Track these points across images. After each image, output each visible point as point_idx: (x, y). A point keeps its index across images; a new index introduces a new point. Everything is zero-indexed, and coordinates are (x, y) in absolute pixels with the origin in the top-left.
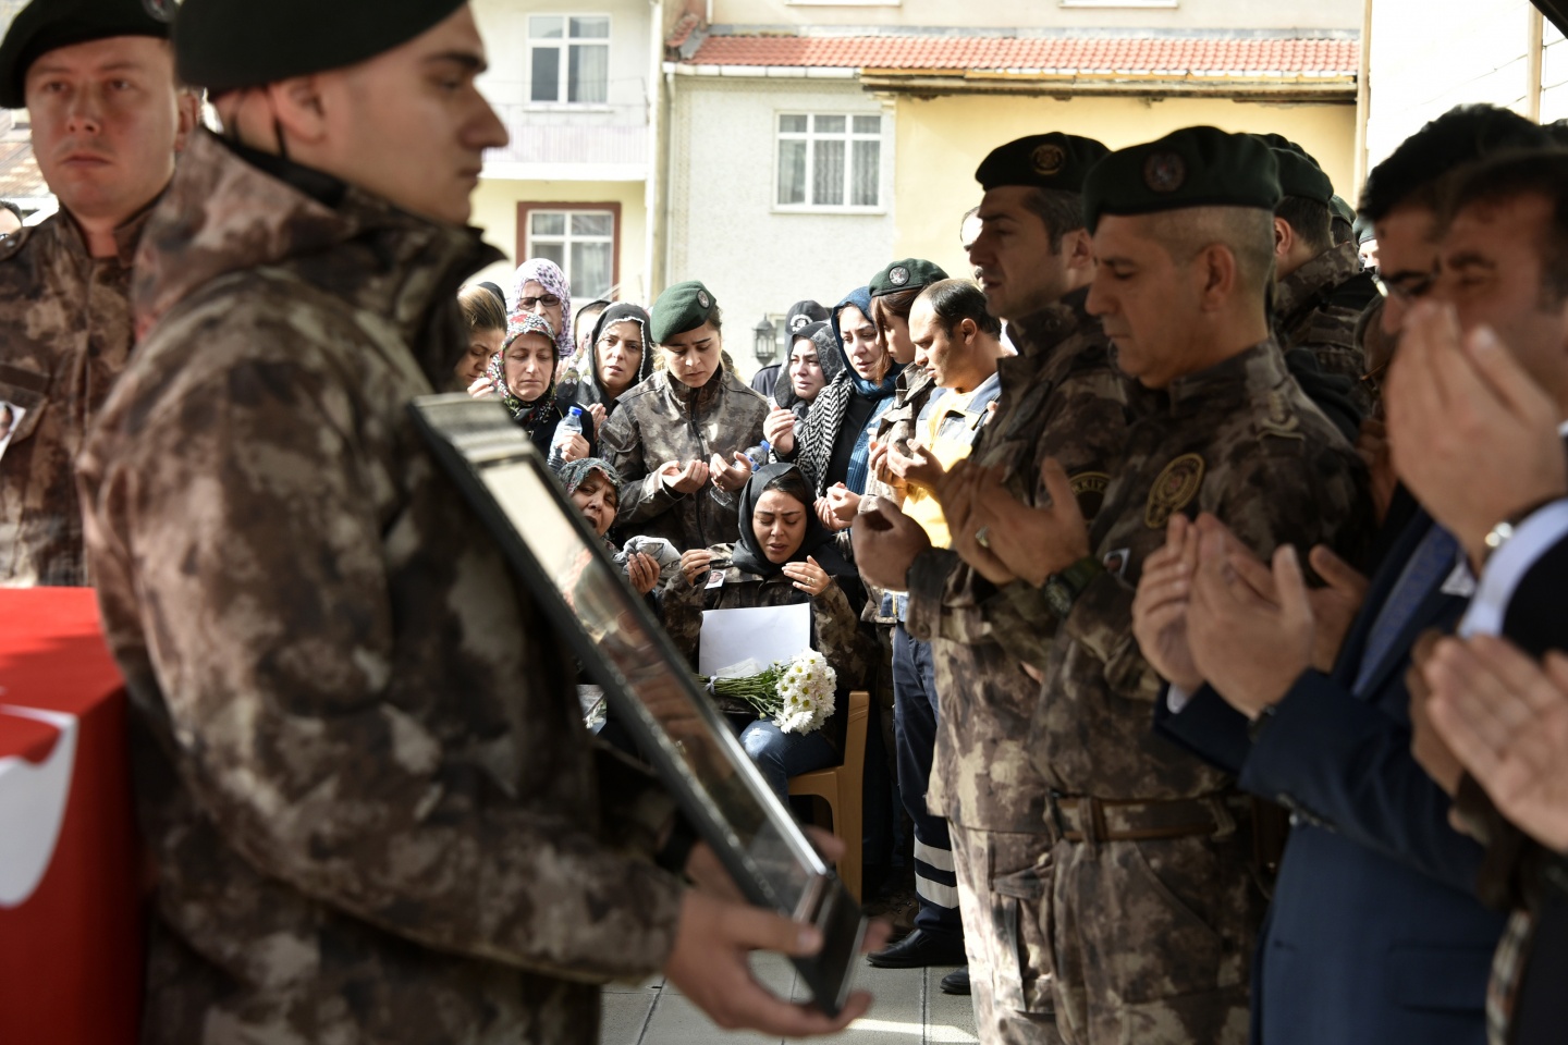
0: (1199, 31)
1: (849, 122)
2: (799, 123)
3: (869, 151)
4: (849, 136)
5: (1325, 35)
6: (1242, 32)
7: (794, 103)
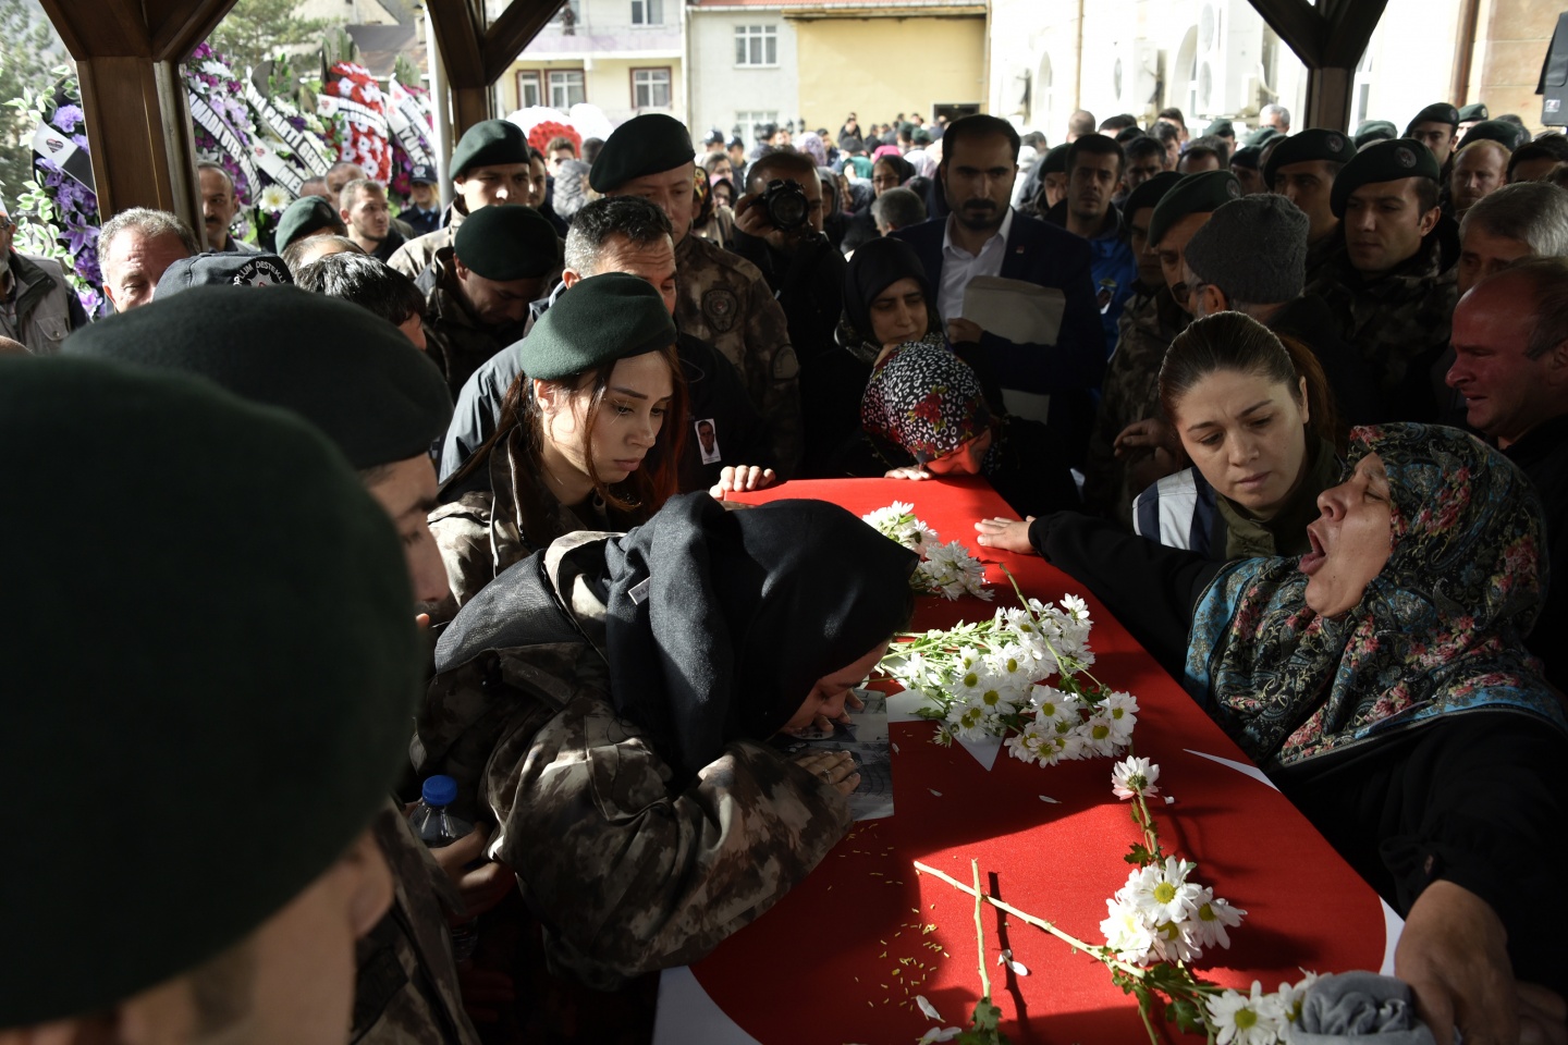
1: (764, 29)
2: (742, 30)
3: (771, 41)
4: (764, 35)
7: (741, 21)
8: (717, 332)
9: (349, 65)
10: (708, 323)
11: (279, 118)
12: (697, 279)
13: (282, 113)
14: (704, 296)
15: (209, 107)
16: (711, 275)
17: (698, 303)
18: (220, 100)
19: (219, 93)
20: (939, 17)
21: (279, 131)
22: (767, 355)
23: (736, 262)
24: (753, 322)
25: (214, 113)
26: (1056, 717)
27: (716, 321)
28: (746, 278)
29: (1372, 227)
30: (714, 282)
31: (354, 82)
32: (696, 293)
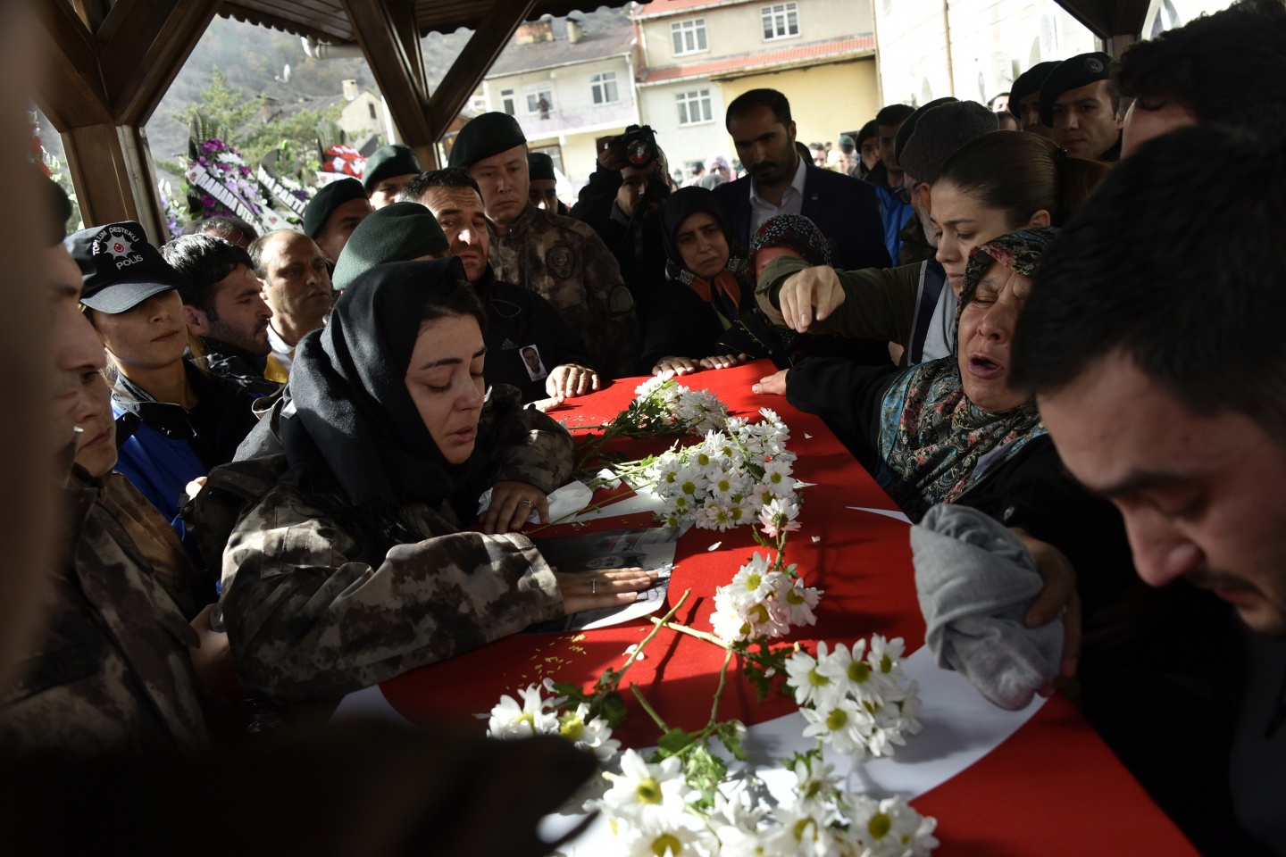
0: (809, 44)
1: (699, 94)
2: (682, 96)
3: (706, 102)
4: (700, 98)
5: (852, 37)
6: (824, 41)
7: (680, 90)
8: (560, 280)
9: (340, 148)
10: (552, 273)
11: (286, 192)
12: (541, 240)
13: (288, 189)
14: (547, 254)
15: (225, 187)
16: (552, 236)
17: (543, 259)
18: (234, 181)
19: (232, 176)
20: (837, 63)
21: (287, 202)
22: (603, 295)
23: (572, 224)
24: (589, 269)
25: (229, 191)
26: (732, 492)
27: (558, 271)
28: (581, 236)
29: (1076, 126)
30: (555, 241)
31: (345, 159)
32: (541, 251)
